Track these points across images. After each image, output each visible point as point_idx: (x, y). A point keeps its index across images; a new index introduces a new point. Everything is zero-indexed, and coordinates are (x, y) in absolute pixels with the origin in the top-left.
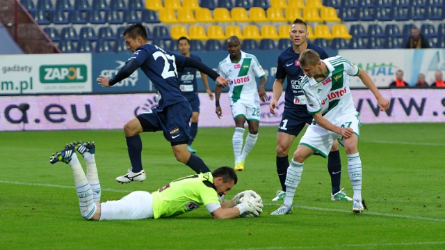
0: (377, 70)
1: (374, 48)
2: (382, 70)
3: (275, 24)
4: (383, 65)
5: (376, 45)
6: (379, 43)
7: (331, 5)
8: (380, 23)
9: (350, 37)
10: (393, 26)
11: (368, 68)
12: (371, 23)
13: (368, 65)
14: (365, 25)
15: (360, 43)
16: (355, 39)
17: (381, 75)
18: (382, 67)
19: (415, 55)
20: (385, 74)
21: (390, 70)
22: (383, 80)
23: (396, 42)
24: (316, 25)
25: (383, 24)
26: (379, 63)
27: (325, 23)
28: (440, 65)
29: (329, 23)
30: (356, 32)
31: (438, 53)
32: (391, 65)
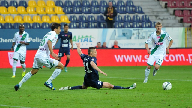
0: (84, 39)
1: (82, 28)
2: (86, 39)
3: (31, 15)
4: (87, 36)
5: (83, 26)
6: (84, 25)
7: (60, 6)
8: (85, 15)
9: (70, 22)
10: (92, 16)
11: (79, 38)
12: (80, 15)
13: (79, 36)
14: (78, 16)
15: (75, 25)
16: (72, 23)
17: (86, 42)
18: (86, 38)
19: (103, 32)
20: (88, 41)
21: (90, 39)
22: (87, 44)
23: (93, 25)
24: (52, 15)
25: (86, 16)
26: (84, 36)
27: (56, 15)
28: (116, 37)
29: (59, 15)
30: (73, 19)
31: (115, 31)
32: (91, 36)
